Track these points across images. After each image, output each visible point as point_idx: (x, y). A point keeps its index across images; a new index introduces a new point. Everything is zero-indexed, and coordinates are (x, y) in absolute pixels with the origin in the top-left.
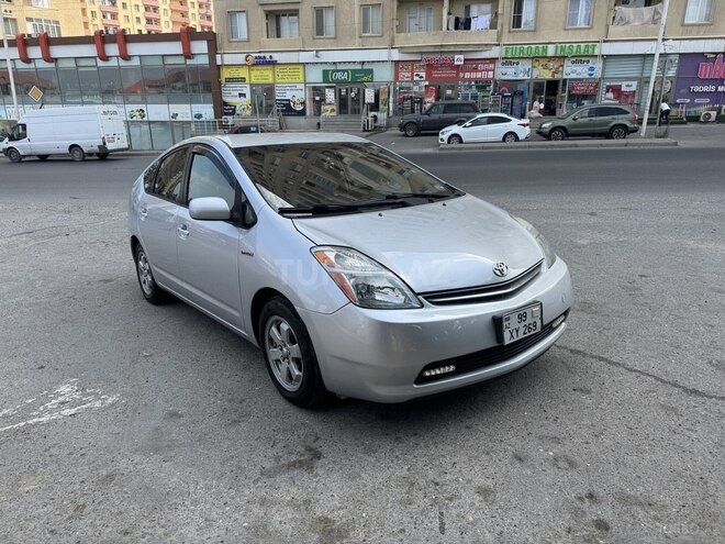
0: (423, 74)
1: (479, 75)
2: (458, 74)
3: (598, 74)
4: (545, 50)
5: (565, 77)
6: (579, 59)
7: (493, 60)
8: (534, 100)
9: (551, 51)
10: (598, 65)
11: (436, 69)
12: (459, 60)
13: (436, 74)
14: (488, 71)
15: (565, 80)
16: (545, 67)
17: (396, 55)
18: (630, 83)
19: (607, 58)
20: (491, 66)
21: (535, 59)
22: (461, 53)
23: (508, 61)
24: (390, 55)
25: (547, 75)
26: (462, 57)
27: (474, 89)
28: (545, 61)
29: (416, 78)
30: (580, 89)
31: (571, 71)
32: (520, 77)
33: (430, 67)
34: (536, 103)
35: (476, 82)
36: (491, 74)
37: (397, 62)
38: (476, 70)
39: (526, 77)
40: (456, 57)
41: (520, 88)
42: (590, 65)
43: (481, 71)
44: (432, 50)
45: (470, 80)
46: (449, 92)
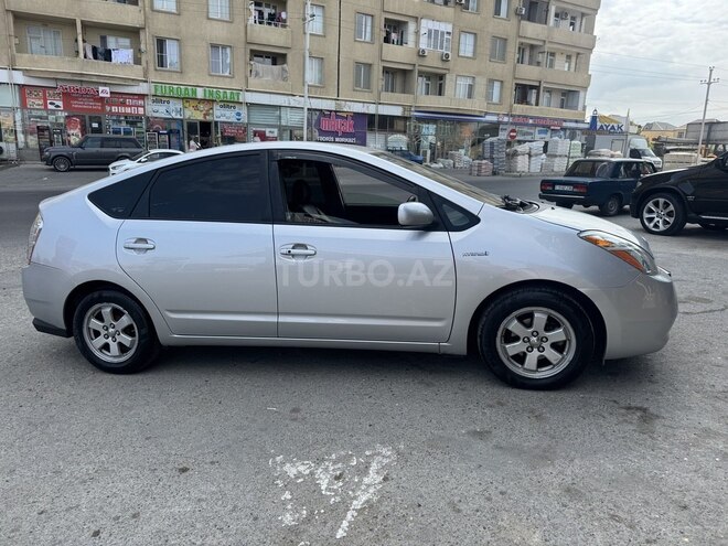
0: (60, 103)
1: (128, 110)
2: (103, 106)
3: (244, 119)
4: (195, 92)
5: (216, 119)
6: (228, 104)
7: (142, 96)
8: (189, 139)
9: (200, 94)
10: (244, 111)
11: (76, 99)
12: (104, 92)
13: (76, 104)
14: (138, 106)
15: (216, 123)
16: (196, 108)
17: (20, 78)
18: (272, 130)
19: (250, 106)
20: (141, 102)
21: (186, 99)
22: (105, 84)
23: (158, 99)
24: (11, 77)
25: (198, 116)
26: (107, 89)
27: (124, 124)
28: (196, 103)
29: (50, 107)
30: (230, 132)
31: (221, 115)
32: (174, 115)
33: (67, 96)
34: (192, 143)
35: (126, 117)
36: (141, 111)
37: (22, 87)
38: (123, 104)
39: (178, 117)
40: (101, 89)
41: (174, 126)
42: (237, 110)
43: (131, 106)
44: (69, 77)
45: (118, 115)
46: (95, 125)
